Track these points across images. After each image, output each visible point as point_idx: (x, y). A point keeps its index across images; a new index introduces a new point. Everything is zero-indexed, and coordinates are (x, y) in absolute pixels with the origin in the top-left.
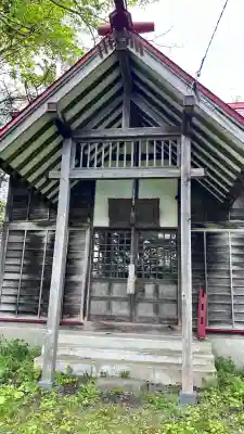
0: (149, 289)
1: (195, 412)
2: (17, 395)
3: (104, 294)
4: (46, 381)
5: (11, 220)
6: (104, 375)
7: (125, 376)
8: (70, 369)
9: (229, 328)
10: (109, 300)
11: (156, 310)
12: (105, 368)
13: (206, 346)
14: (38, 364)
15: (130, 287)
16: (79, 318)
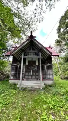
0: (34, 74)
1: (43, 92)
2: (16, 91)
3: (27, 75)
4: (20, 89)
5: (13, 64)
6: (29, 87)
7: (32, 87)
8: (23, 87)
9: (45, 79)
10: (28, 76)
11: (35, 77)
12: (29, 86)
13: (43, 82)
14: (18, 86)
15: (32, 74)
16: (24, 79)
